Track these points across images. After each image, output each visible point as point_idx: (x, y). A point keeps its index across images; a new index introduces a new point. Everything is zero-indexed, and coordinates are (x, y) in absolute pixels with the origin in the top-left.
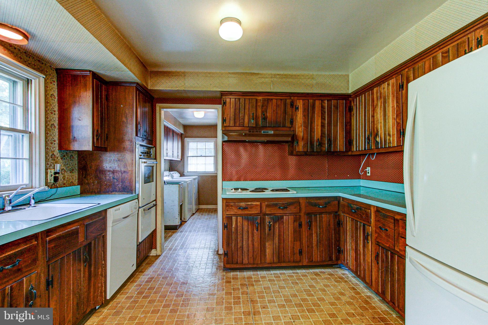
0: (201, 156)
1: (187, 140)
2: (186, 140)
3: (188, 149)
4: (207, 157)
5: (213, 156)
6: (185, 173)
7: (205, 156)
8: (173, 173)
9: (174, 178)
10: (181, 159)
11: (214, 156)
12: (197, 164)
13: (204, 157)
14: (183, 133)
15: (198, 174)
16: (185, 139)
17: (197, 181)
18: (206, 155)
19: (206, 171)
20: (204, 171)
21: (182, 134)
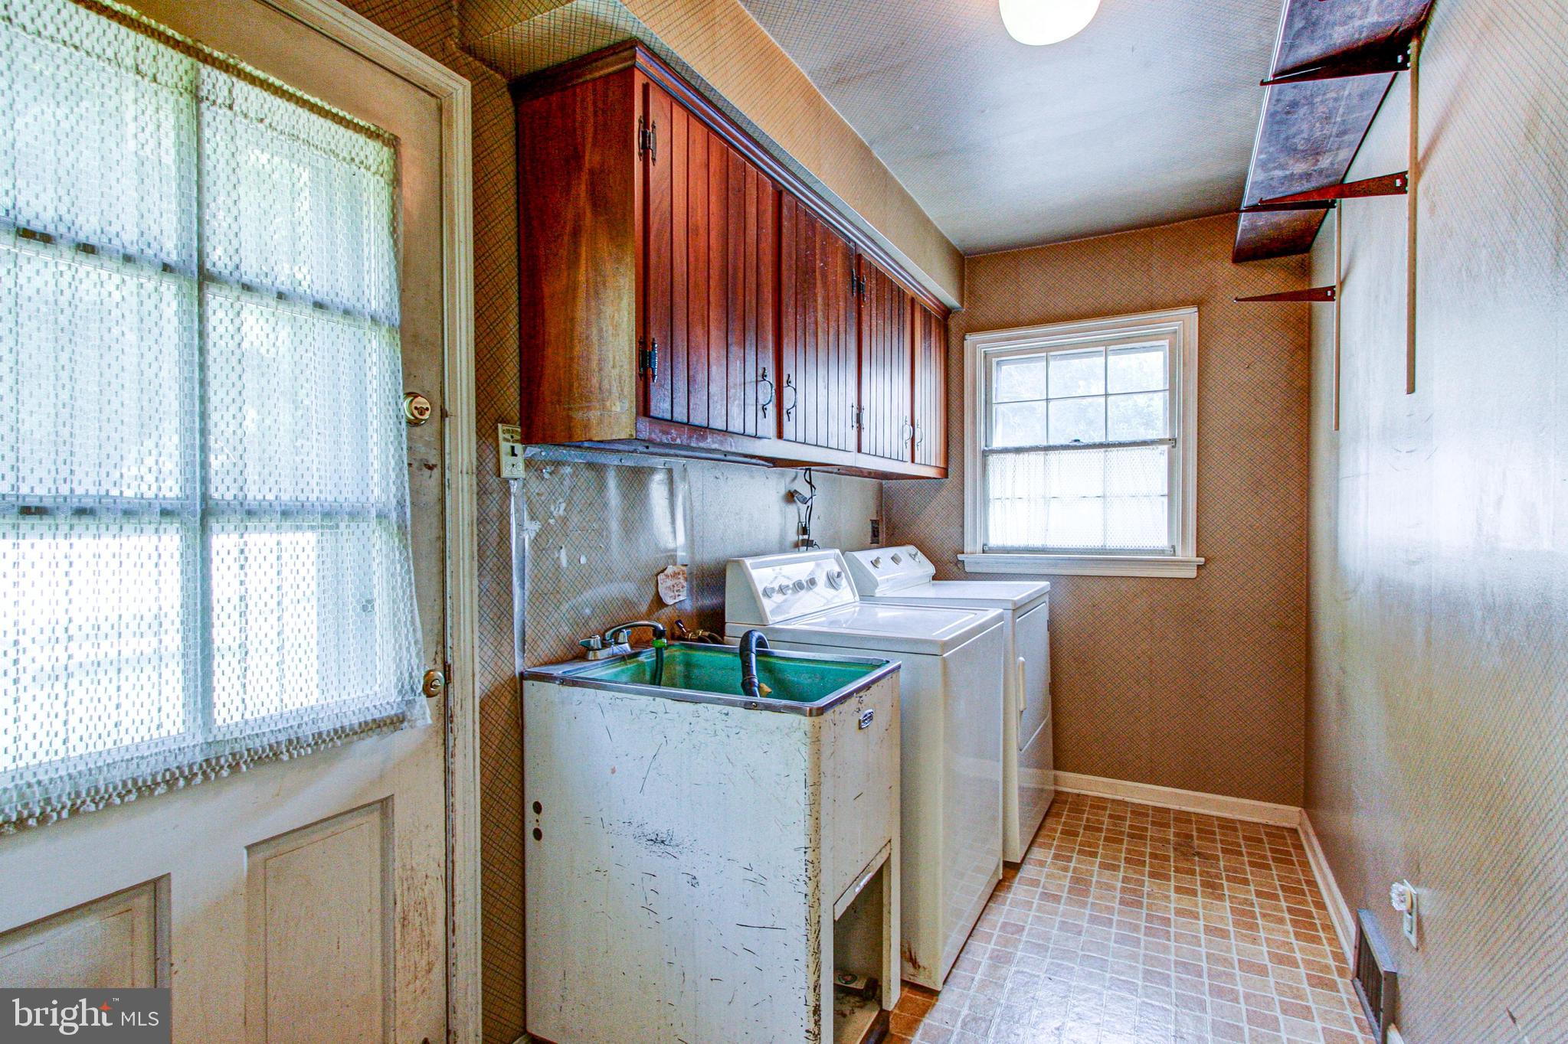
0: (1076, 446)
1: (982, 349)
2: (977, 345)
3: (988, 402)
4: (1114, 453)
5: (1161, 442)
6: (972, 558)
7: (1101, 446)
8: (875, 563)
9: (878, 593)
10: (945, 472)
11: (1173, 441)
12: (1049, 499)
13: (1098, 454)
14: (950, 299)
15: (1056, 563)
16: (971, 339)
17: (1042, 611)
18: (1111, 439)
19: (1113, 543)
20: (1095, 542)
21: (947, 312)
